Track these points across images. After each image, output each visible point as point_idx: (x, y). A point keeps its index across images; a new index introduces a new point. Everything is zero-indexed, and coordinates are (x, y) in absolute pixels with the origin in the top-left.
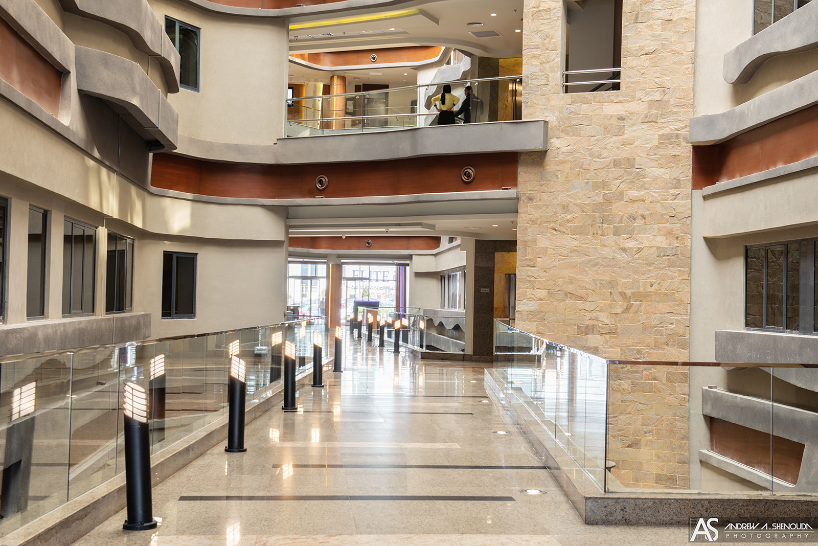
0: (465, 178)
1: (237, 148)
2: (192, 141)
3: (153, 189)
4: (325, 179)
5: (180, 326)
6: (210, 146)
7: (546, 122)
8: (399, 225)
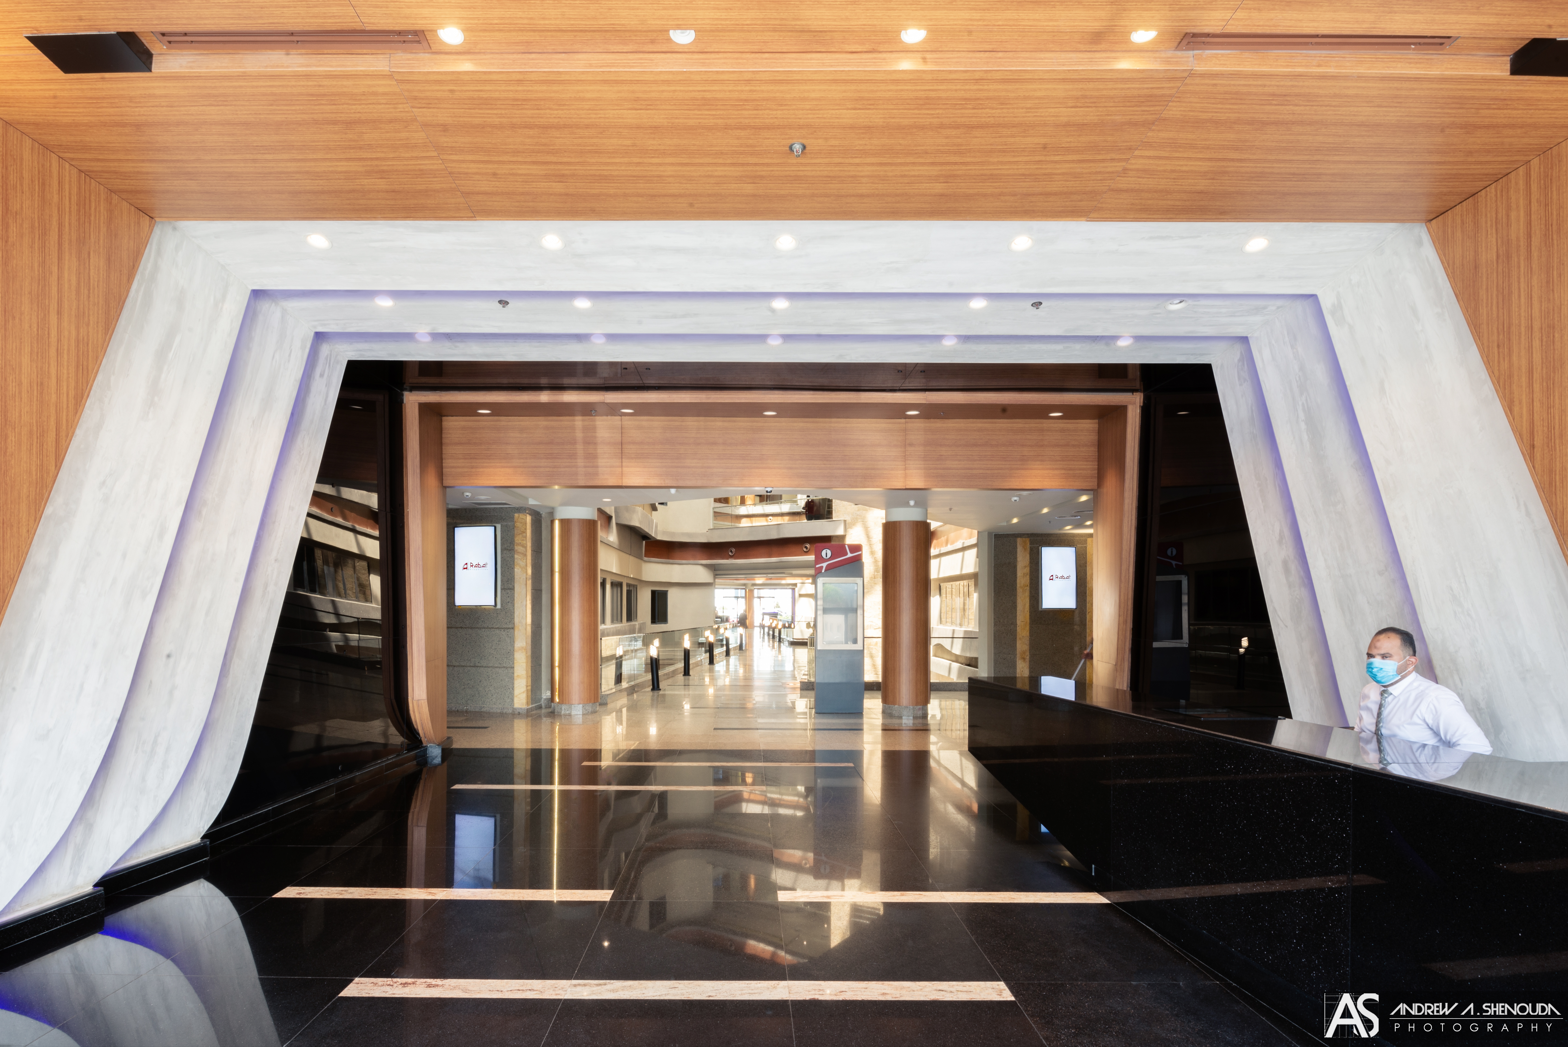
0: (805, 550)
1: (688, 535)
2: (664, 533)
3: (646, 559)
4: (733, 550)
5: (660, 627)
6: (673, 534)
7: (845, 521)
8: (773, 573)
